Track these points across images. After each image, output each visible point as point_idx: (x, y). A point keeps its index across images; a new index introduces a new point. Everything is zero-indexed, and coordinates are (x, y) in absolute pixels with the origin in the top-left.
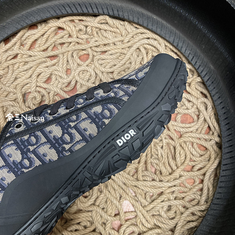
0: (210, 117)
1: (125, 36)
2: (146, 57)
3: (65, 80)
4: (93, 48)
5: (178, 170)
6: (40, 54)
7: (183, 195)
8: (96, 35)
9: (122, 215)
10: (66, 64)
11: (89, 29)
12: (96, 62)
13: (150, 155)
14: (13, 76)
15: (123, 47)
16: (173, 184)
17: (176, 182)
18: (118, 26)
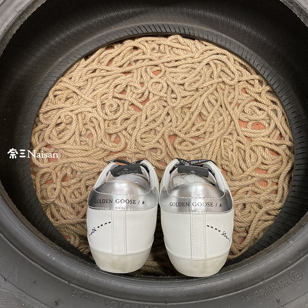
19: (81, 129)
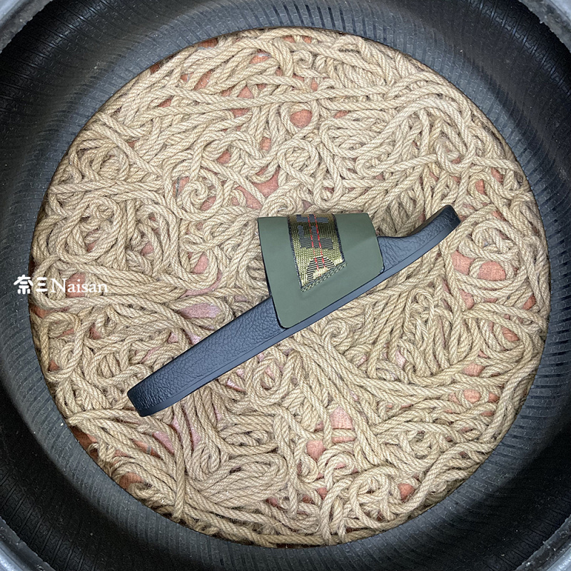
0: (539, 278)
1: (393, 82)
2: (428, 133)
3: (257, 162)
4: (322, 102)
5: (452, 370)
6: (214, 100)
7: (450, 418)
8: (332, 73)
9: (327, 432)
10: (262, 129)
11: (320, 61)
12: (324, 133)
13: (398, 331)
14: (160, 142)
15: (383, 107)
16: (435, 393)
17: (441, 391)
18: (380, 60)
19: (131, 234)
